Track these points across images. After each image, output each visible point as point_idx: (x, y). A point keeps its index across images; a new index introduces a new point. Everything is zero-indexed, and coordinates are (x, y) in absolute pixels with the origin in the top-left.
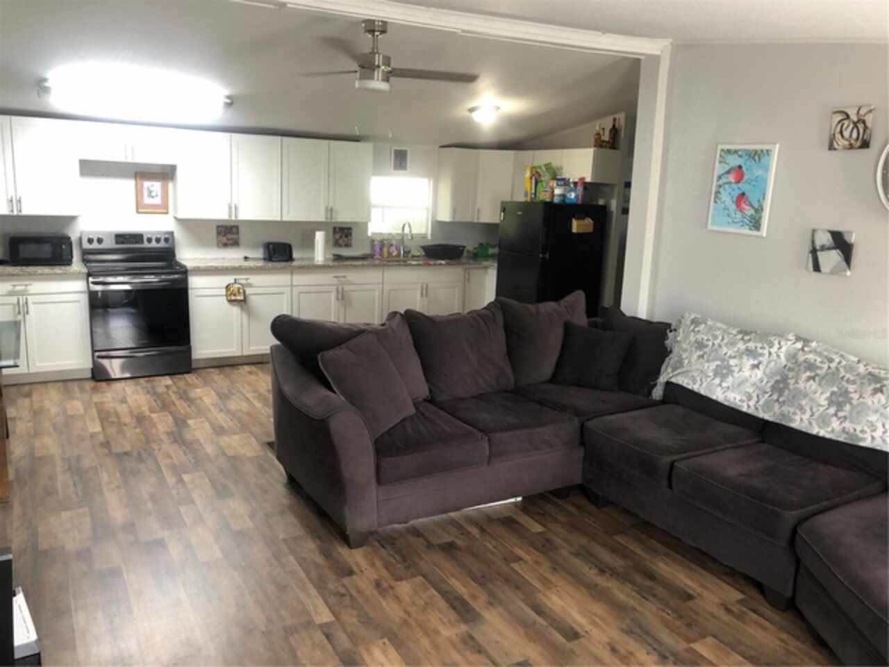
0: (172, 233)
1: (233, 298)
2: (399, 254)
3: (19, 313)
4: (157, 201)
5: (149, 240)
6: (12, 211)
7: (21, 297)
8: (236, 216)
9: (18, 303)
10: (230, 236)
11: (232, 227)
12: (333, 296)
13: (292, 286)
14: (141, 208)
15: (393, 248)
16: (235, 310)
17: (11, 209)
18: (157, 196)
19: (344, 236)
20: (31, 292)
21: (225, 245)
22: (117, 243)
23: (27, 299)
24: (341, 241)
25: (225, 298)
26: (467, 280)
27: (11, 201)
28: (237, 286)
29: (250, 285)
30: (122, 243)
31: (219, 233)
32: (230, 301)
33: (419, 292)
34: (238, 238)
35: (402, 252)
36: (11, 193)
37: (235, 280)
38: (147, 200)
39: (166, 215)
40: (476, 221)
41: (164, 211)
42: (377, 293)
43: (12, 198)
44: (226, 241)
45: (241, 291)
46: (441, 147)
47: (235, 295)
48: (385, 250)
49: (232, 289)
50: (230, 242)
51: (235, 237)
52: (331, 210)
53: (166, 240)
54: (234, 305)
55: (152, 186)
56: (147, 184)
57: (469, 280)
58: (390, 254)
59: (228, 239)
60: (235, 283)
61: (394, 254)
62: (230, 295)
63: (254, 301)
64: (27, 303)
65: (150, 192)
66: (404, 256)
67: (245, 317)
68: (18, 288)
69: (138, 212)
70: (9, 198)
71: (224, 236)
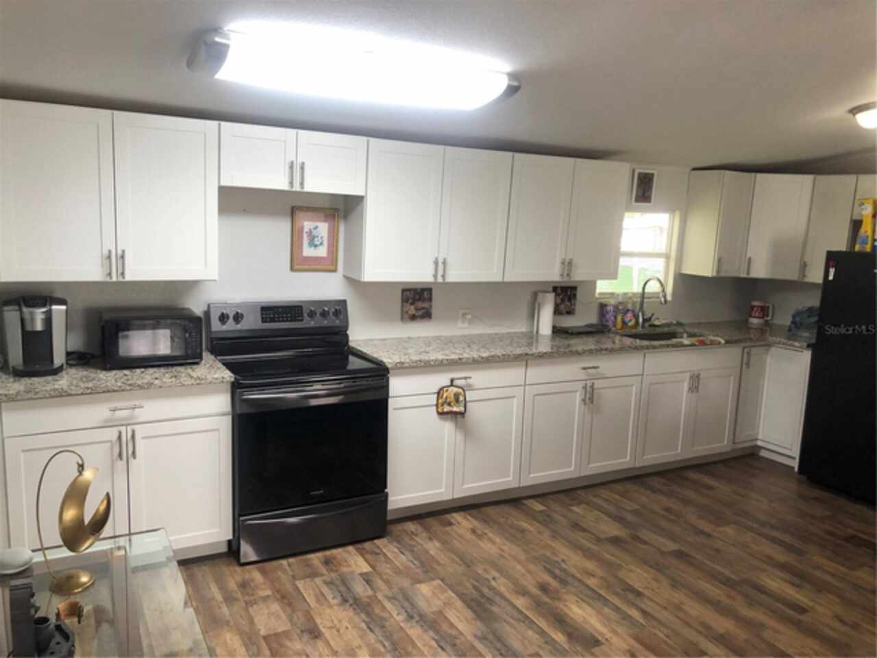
0: (344, 302)
1: (447, 409)
2: (637, 323)
3: (120, 455)
4: (322, 252)
5: (312, 314)
6: (110, 274)
7: (123, 429)
8: (443, 276)
9: (120, 437)
10: (420, 304)
11: (423, 290)
12: (578, 397)
13: (525, 385)
14: (298, 263)
15: (629, 315)
16: (448, 427)
17: (108, 271)
18: (321, 244)
19: (566, 299)
20: (141, 420)
21: (413, 318)
22: (264, 321)
23: (133, 432)
24: (562, 307)
25: (435, 408)
26: (745, 364)
27: (109, 257)
28: (455, 390)
29: (471, 388)
30: (273, 320)
31: (405, 300)
32: (441, 414)
33: (686, 385)
34: (431, 306)
35: (641, 320)
36: (109, 245)
37: (452, 381)
38: (308, 251)
39: (333, 274)
40: (743, 275)
41: (333, 268)
42: (634, 388)
43: (110, 252)
44: (414, 312)
45: (461, 398)
46: (694, 169)
47: (449, 404)
48: (619, 318)
49: (445, 395)
50: (420, 313)
51: (426, 305)
52: (570, 263)
53: (337, 313)
54: (446, 420)
55: (316, 228)
56: (308, 225)
57: (748, 364)
58: (624, 323)
59: (417, 309)
60: (452, 385)
61: (632, 323)
62: (442, 405)
63: (477, 411)
64: (133, 436)
65: (312, 238)
66: (643, 327)
67: (460, 437)
68: (120, 414)
69: (292, 269)
70: (105, 252)
71: (412, 304)
